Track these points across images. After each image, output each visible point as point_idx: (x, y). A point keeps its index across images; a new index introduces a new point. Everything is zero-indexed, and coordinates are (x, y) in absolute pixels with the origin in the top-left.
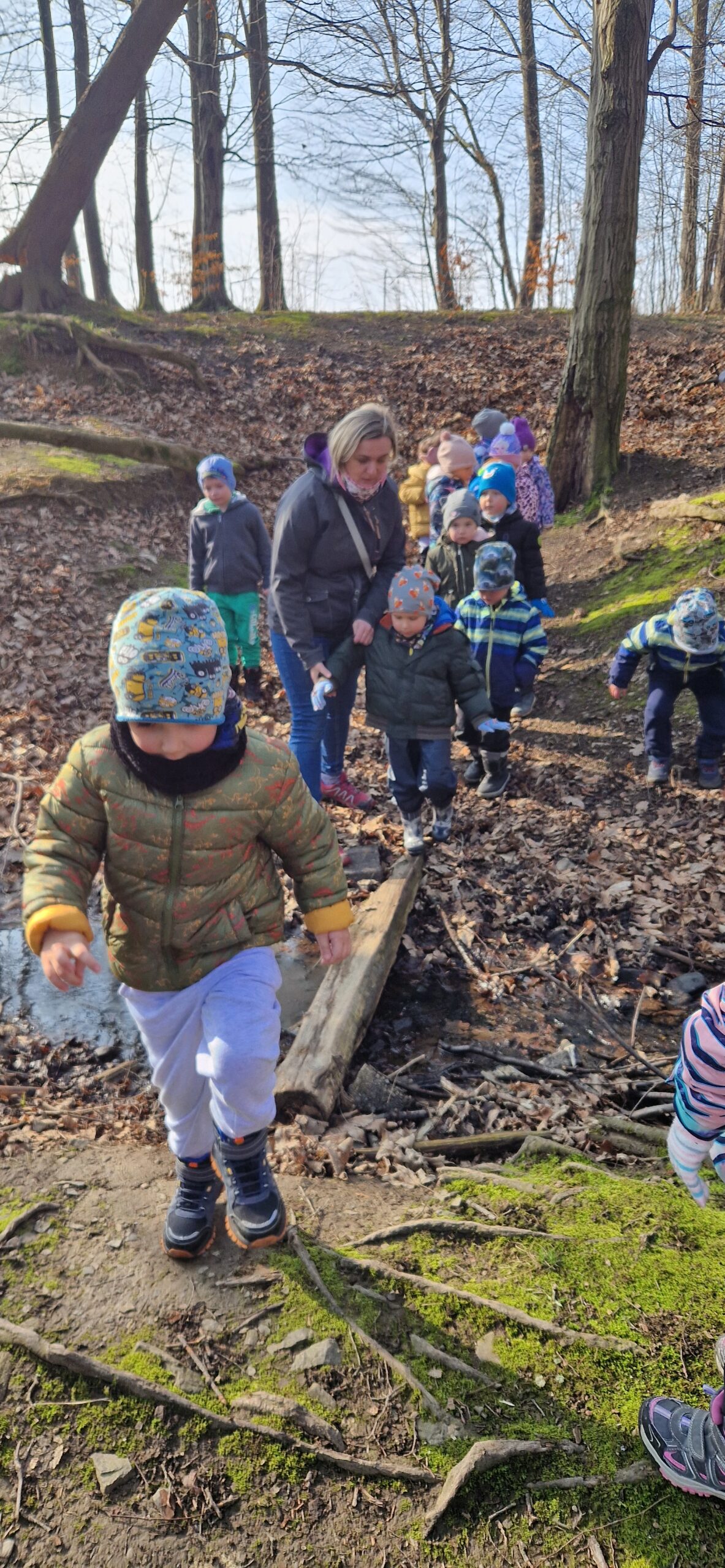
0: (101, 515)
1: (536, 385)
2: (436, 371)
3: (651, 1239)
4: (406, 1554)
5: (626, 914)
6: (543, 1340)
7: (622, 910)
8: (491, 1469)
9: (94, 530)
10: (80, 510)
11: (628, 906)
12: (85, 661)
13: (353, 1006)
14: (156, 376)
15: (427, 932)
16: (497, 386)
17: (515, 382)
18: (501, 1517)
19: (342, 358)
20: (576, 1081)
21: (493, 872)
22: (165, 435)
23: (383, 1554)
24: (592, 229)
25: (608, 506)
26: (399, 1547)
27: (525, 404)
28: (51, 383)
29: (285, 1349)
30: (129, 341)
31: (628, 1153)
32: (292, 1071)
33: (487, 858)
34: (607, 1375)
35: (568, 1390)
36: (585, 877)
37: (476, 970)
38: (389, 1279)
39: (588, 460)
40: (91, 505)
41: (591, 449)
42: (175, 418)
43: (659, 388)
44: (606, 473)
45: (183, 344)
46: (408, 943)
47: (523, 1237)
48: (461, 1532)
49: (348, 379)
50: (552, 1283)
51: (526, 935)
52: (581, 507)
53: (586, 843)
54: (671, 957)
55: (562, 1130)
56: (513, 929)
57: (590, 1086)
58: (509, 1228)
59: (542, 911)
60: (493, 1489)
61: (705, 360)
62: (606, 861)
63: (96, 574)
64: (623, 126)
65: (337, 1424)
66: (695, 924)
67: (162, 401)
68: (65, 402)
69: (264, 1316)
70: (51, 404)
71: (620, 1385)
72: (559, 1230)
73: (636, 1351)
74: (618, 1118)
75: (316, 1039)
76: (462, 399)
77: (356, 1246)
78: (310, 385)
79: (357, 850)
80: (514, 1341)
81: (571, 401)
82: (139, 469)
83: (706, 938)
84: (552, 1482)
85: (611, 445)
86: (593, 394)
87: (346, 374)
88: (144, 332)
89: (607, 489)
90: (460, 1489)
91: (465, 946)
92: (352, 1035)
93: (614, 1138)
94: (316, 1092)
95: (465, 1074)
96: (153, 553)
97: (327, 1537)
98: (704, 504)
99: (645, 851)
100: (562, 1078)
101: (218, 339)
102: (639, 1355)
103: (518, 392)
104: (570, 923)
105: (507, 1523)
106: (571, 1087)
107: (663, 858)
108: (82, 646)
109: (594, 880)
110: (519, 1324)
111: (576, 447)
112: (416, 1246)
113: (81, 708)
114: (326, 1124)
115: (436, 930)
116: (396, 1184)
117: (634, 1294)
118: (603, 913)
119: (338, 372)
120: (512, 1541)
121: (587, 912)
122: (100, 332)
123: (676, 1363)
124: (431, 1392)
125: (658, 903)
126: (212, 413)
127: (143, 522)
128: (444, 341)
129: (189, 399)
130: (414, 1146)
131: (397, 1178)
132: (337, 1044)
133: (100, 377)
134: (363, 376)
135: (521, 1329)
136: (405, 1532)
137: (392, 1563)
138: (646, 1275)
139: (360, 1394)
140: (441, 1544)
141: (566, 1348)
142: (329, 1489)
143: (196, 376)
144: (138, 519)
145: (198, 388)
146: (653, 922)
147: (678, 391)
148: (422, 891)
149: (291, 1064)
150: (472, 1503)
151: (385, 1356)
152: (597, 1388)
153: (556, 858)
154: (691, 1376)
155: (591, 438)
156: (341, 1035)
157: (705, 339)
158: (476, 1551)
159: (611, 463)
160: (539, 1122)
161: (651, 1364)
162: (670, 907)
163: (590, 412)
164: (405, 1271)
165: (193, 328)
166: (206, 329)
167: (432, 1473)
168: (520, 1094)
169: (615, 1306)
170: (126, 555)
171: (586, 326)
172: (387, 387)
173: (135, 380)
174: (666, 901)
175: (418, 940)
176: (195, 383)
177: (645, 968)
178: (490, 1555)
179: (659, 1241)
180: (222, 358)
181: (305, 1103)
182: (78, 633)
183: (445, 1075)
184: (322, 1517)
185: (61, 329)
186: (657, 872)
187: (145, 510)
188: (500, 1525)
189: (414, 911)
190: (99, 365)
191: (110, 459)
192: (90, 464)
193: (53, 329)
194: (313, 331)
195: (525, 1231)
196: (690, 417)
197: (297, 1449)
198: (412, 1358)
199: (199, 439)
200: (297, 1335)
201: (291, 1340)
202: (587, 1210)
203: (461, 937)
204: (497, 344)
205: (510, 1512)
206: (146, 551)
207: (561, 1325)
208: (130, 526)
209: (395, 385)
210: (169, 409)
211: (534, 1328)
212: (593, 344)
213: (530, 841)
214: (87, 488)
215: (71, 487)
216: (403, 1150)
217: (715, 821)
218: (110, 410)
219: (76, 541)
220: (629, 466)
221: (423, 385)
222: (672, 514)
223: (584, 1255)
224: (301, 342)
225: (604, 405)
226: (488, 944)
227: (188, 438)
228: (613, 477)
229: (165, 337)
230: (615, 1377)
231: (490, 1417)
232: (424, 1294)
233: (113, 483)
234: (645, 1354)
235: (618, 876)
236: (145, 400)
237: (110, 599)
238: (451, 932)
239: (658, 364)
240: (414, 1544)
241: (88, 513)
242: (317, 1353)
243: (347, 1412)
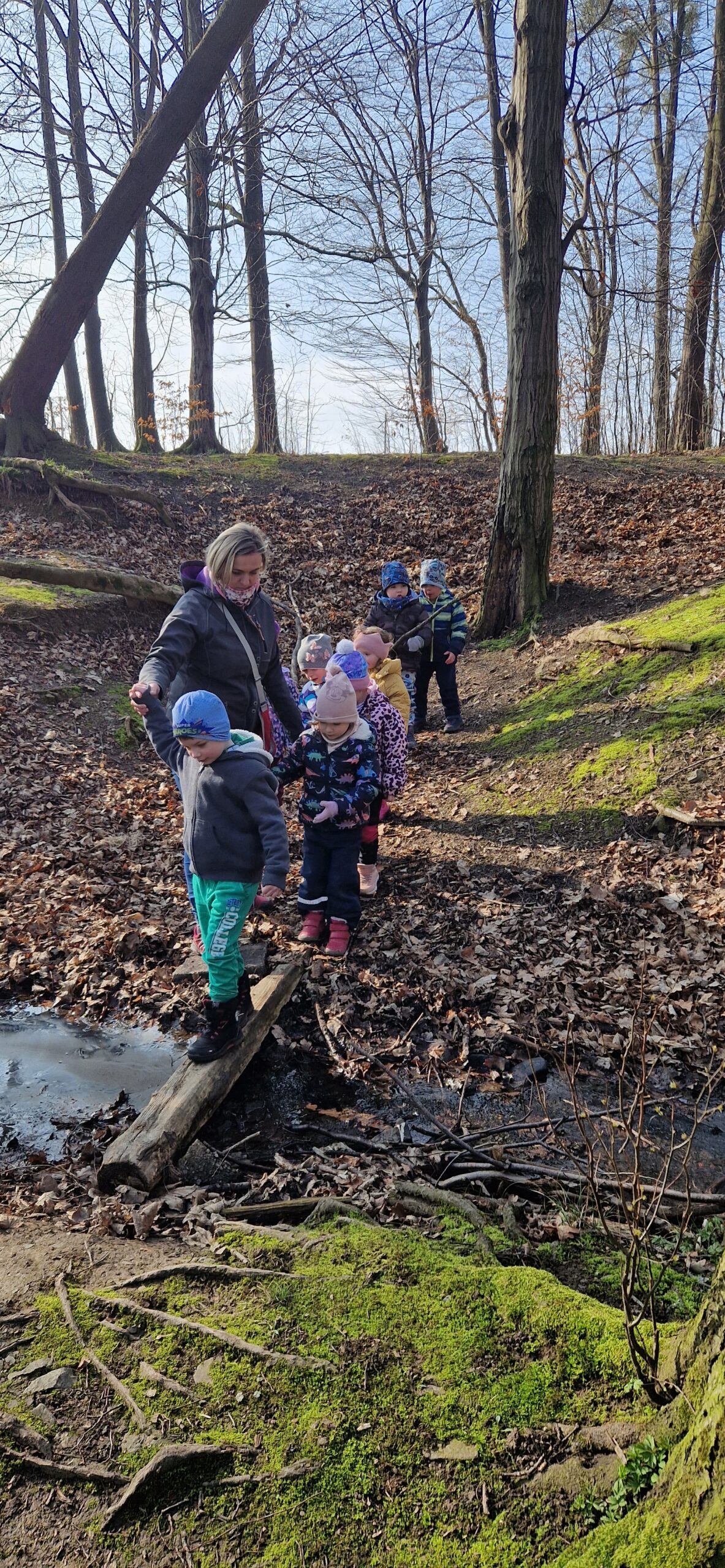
0: (52, 639)
1: (482, 522)
2: (390, 508)
3: (376, 1276)
4: (81, 1543)
5: (487, 1004)
6: (253, 1364)
7: (483, 1001)
8: (171, 1470)
9: (44, 654)
10: (32, 635)
11: (490, 997)
12: (19, 774)
13: (199, 1088)
14: (124, 513)
15: (301, 1023)
16: (446, 522)
17: (463, 519)
18: (172, 1512)
19: (302, 498)
20: (395, 1154)
21: (374, 966)
22: (127, 567)
23: (61, 1544)
24: (516, 385)
25: (536, 632)
26: (76, 1538)
27: (471, 538)
28: (24, 520)
29: (23, 1376)
30: (99, 482)
31: (417, 1215)
32: (124, 1145)
33: (371, 955)
34: (298, 1390)
35: (262, 1404)
36: (456, 971)
37: (336, 1057)
38: (135, 1314)
39: (520, 591)
40: (43, 631)
41: (522, 579)
42: (139, 551)
43: (595, 524)
44: (536, 601)
45: (155, 484)
46: (278, 1032)
47: (264, 1277)
48: (134, 1524)
49: (308, 516)
50: (278, 1314)
51: (391, 1024)
52: (515, 632)
53: (462, 940)
54: (520, 1044)
55: (365, 1196)
56: (376, 1020)
57: (408, 1158)
58: (258, 1270)
59: (409, 1001)
60: (171, 1488)
61: (640, 499)
62: (479, 956)
63: (40, 693)
64: (539, 296)
65: (51, 1438)
66: (547, 1012)
67: (128, 536)
68: (34, 538)
69: (14, 1349)
70: (20, 539)
71: (308, 1397)
72: (300, 1270)
73: (327, 1368)
74: (422, 1186)
75: (154, 1117)
76: (412, 534)
77: (116, 1289)
78: (272, 521)
79: (247, 947)
80: (228, 1364)
81: (502, 535)
82: (95, 598)
83: (556, 1026)
84: (224, 1480)
85: (540, 576)
86: (520, 530)
87: (307, 511)
88: (118, 473)
89: (537, 616)
90: (138, 1487)
91: (331, 1035)
92: (192, 1112)
93: (407, 1201)
94: (139, 1164)
95: (300, 1150)
96: (100, 675)
97: (16, 1530)
98: (612, 629)
99: (514, 947)
100: (383, 1152)
101: (190, 480)
102: (330, 1372)
103: (466, 528)
104: (434, 1013)
105: (176, 1517)
106: (390, 1160)
107: (531, 953)
108: (17, 761)
109: (463, 974)
110: (236, 1349)
111: (511, 577)
112: (168, 1287)
113: (10, 818)
114: (147, 1194)
115: (308, 1021)
116: (192, 1243)
117: (345, 1322)
118: (465, 1003)
119: (299, 509)
120: (177, 1531)
121: (451, 1003)
122: (70, 474)
123: (359, 1377)
124: (143, 1409)
125: (516, 994)
126: (176, 547)
127: (95, 646)
128: (400, 482)
129: (154, 534)
130: (220, 1212)
131: (195, 1239)
132: (173, 1121)
133: (69, 514)
134: (323, 513)
135: (237, 1354)
136: (86, 1525)
137: (67, 1550)
138: (361, 1306)
139: (79, 1414)
140: (115, 1535)
141: (271, 1367)
142: (29, 1491)
143: (162, 513)
144: (88, 644)
145: (163, 523)
146: (509, 1011)
147: (613, 527)
148: (302, 985)
149: (124, 1139)
150: (149, 1499)
151: (112, 1378)
152: (286, 1401)
153: (434, 954)
154: (369, 1388)
155: (522, 569)
156: (181, 1113)
157: (642, 479)
158: (143, 1541)
159: (541, 592)
160: (346, 1189)
161: (338, 1378)
162: (526, 997)
163: (519, 547)
164: (151, 1307)
165: (165, 470)
166: (178, 471)
167: (122, 1476)
168: (341, 1166)
169: (325, 1332)
170: (72, 677)
171: (513, 470)
172: (343, 523)
173: (103, 518)
174: (525, 993)
175: (288, 1031)
176: (161, 520)
177: (492, 1053)
178: (155, 1543)
179: (383, 1278)
180: (191, 497)
181: (129, 1175)
182: (16, 748)
183: (280, 1152)
184: (17, 1513)
185: (35, 471)
186: (523, 966)
187: (98, 635)
188: (170, 1518)
189: (290, 1002)
190: (69, 504)
191: (68, 589)
192: (48, 593)
193: (27, 471)
194: (279, 472)
195: (268, 1272)
196: (622, 551)
197: (6, 1456)
198: (136, 1381)
199: (160, 571)
200: (39, 1363)
201: (31, 1368)
202: (330, 1255)
203: (329, 1026)
204: (448, 485)
205: (181, 1507)
206: (92, 672)
207: (269, 1349)
208: (80, 650)
209: (352, 521)
210: (134, 544)
211: (246, 1352)
212: (519, 486)
213: (413, 938)
214: (39, 615)
215: (24, 615)
216: (209, 1215)
217: (583, 918)
218: (76, 544)
219: (23, 664)
220: (558, 595)
221: (377, 520)
222: (588, 639)
223: (313, 1291)
224: (267, 482)
225: (532, 540)
226: (354, 1033)
227: (149, 570)
228: (542, 605)
229: (138, 478)
230: (304, 1391)
231: (186, 1429)
232: (162, 1327)
233: (66, 610)
234: (335, 1370)
235: (485, 969)
236: (111, 535)
237: (51, 717)
238: (321, 1022)
239: (596, 502)
240: (91, 1535)
241: (40, 638)
242: (48, 1380)
243: (64, 1427)
